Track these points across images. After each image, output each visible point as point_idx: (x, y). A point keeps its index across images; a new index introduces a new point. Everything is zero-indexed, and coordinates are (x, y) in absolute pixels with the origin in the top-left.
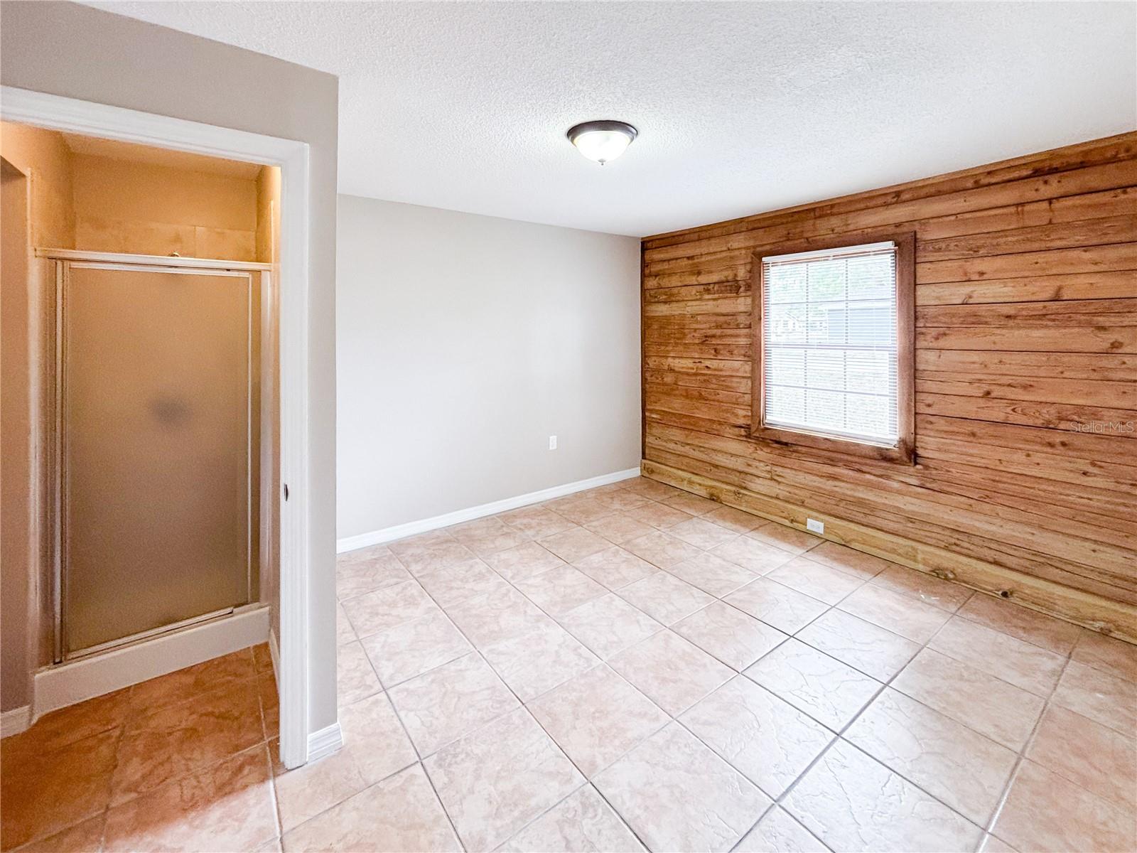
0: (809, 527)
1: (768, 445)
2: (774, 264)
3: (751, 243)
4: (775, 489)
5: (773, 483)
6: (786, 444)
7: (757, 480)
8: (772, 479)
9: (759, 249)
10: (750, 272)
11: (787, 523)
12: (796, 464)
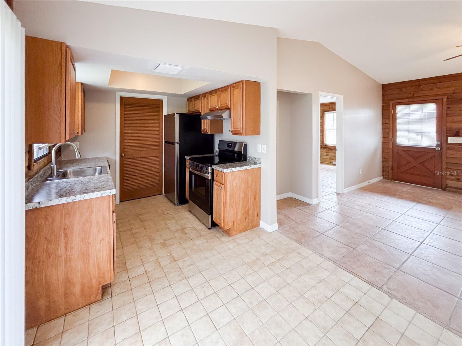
0: (334, 163)
1: (326, 149)
2: (327, 113)
3: (323, 109)
4: (327, 157)
5: (326, 156)
6: (329, 148)
7: (324, 156)
8: (327, 155)
9: (324, 110)
10: (322, 114)
11: (329, 163)
12: (331, 152)
